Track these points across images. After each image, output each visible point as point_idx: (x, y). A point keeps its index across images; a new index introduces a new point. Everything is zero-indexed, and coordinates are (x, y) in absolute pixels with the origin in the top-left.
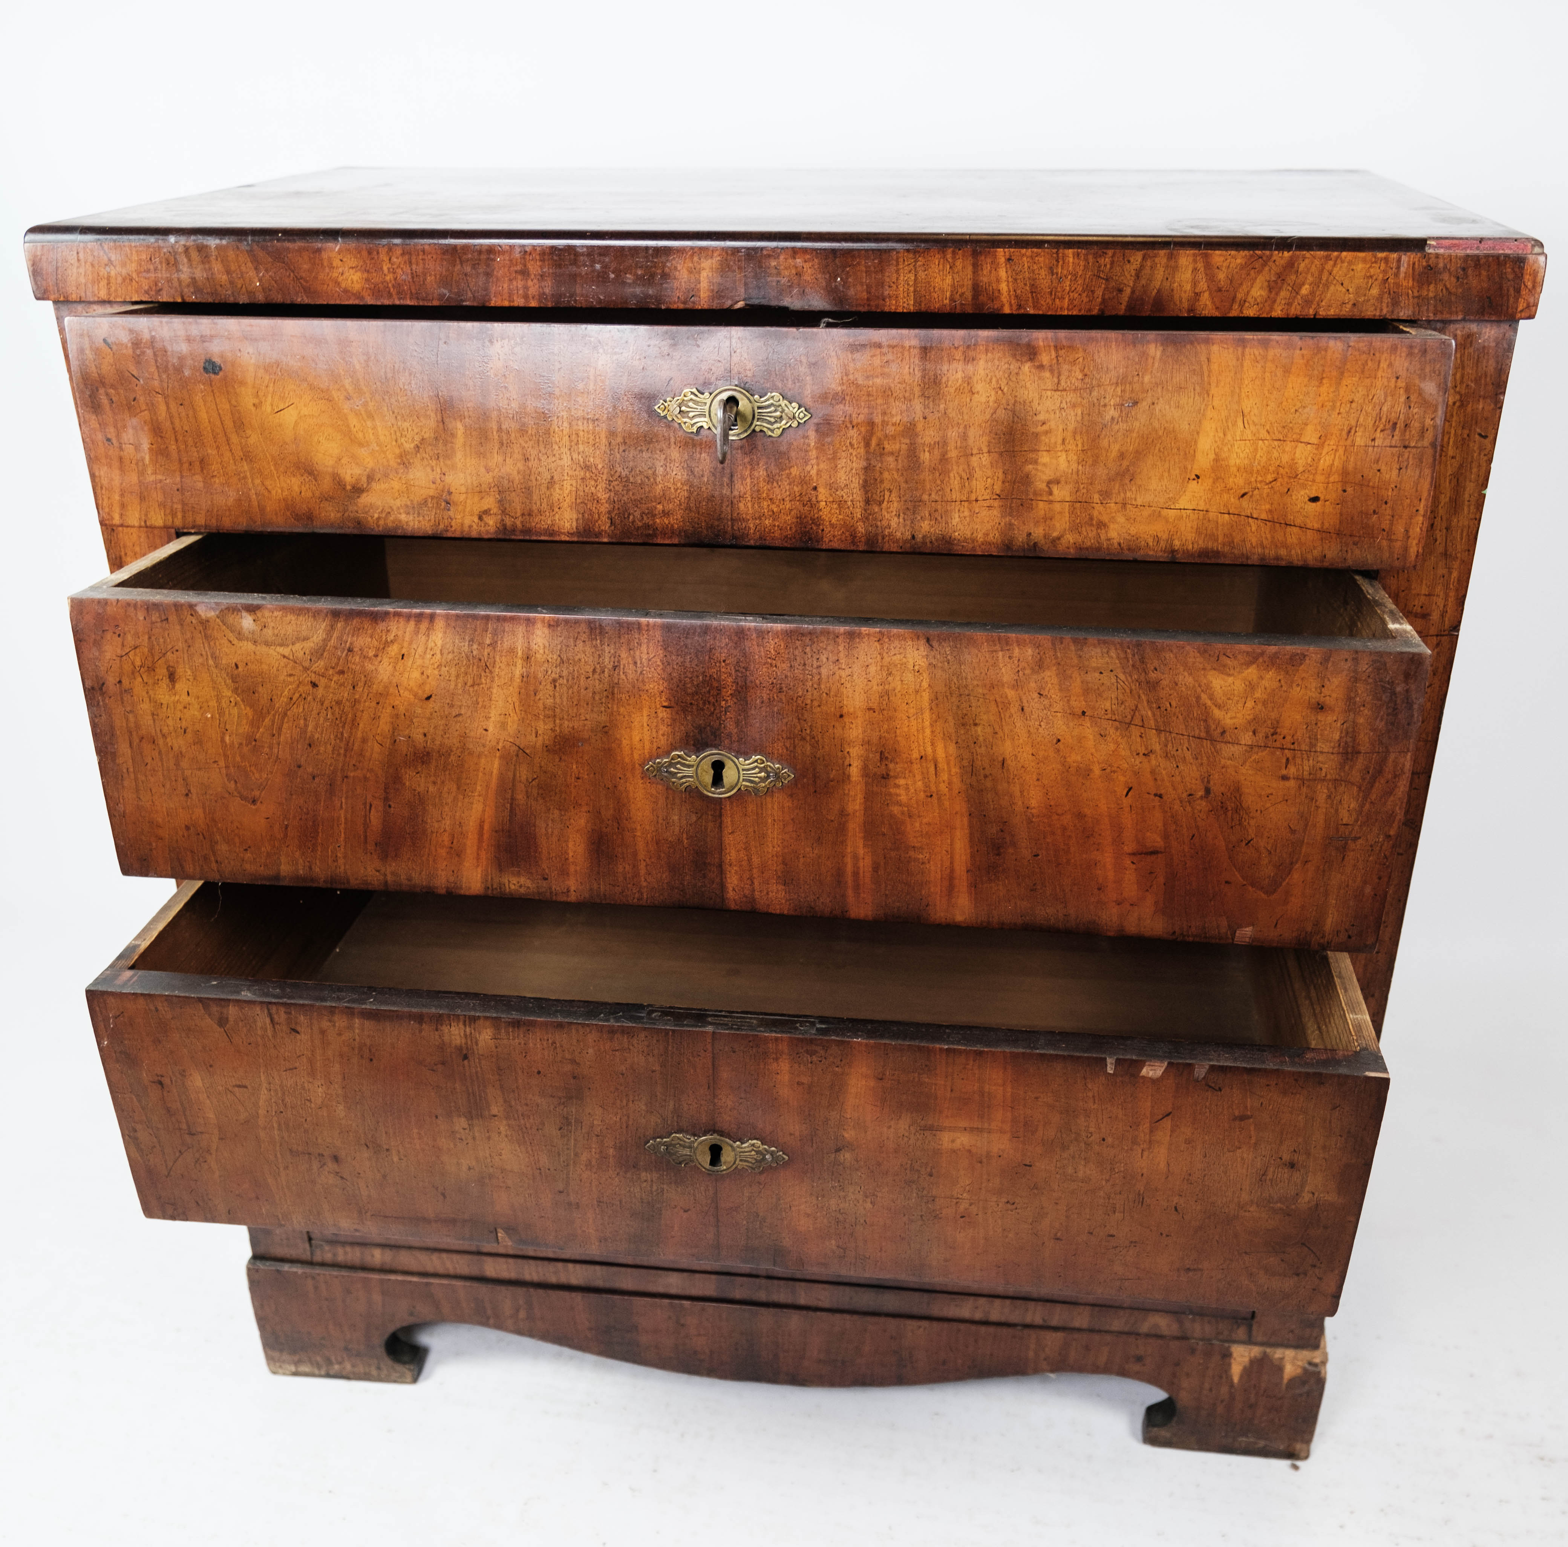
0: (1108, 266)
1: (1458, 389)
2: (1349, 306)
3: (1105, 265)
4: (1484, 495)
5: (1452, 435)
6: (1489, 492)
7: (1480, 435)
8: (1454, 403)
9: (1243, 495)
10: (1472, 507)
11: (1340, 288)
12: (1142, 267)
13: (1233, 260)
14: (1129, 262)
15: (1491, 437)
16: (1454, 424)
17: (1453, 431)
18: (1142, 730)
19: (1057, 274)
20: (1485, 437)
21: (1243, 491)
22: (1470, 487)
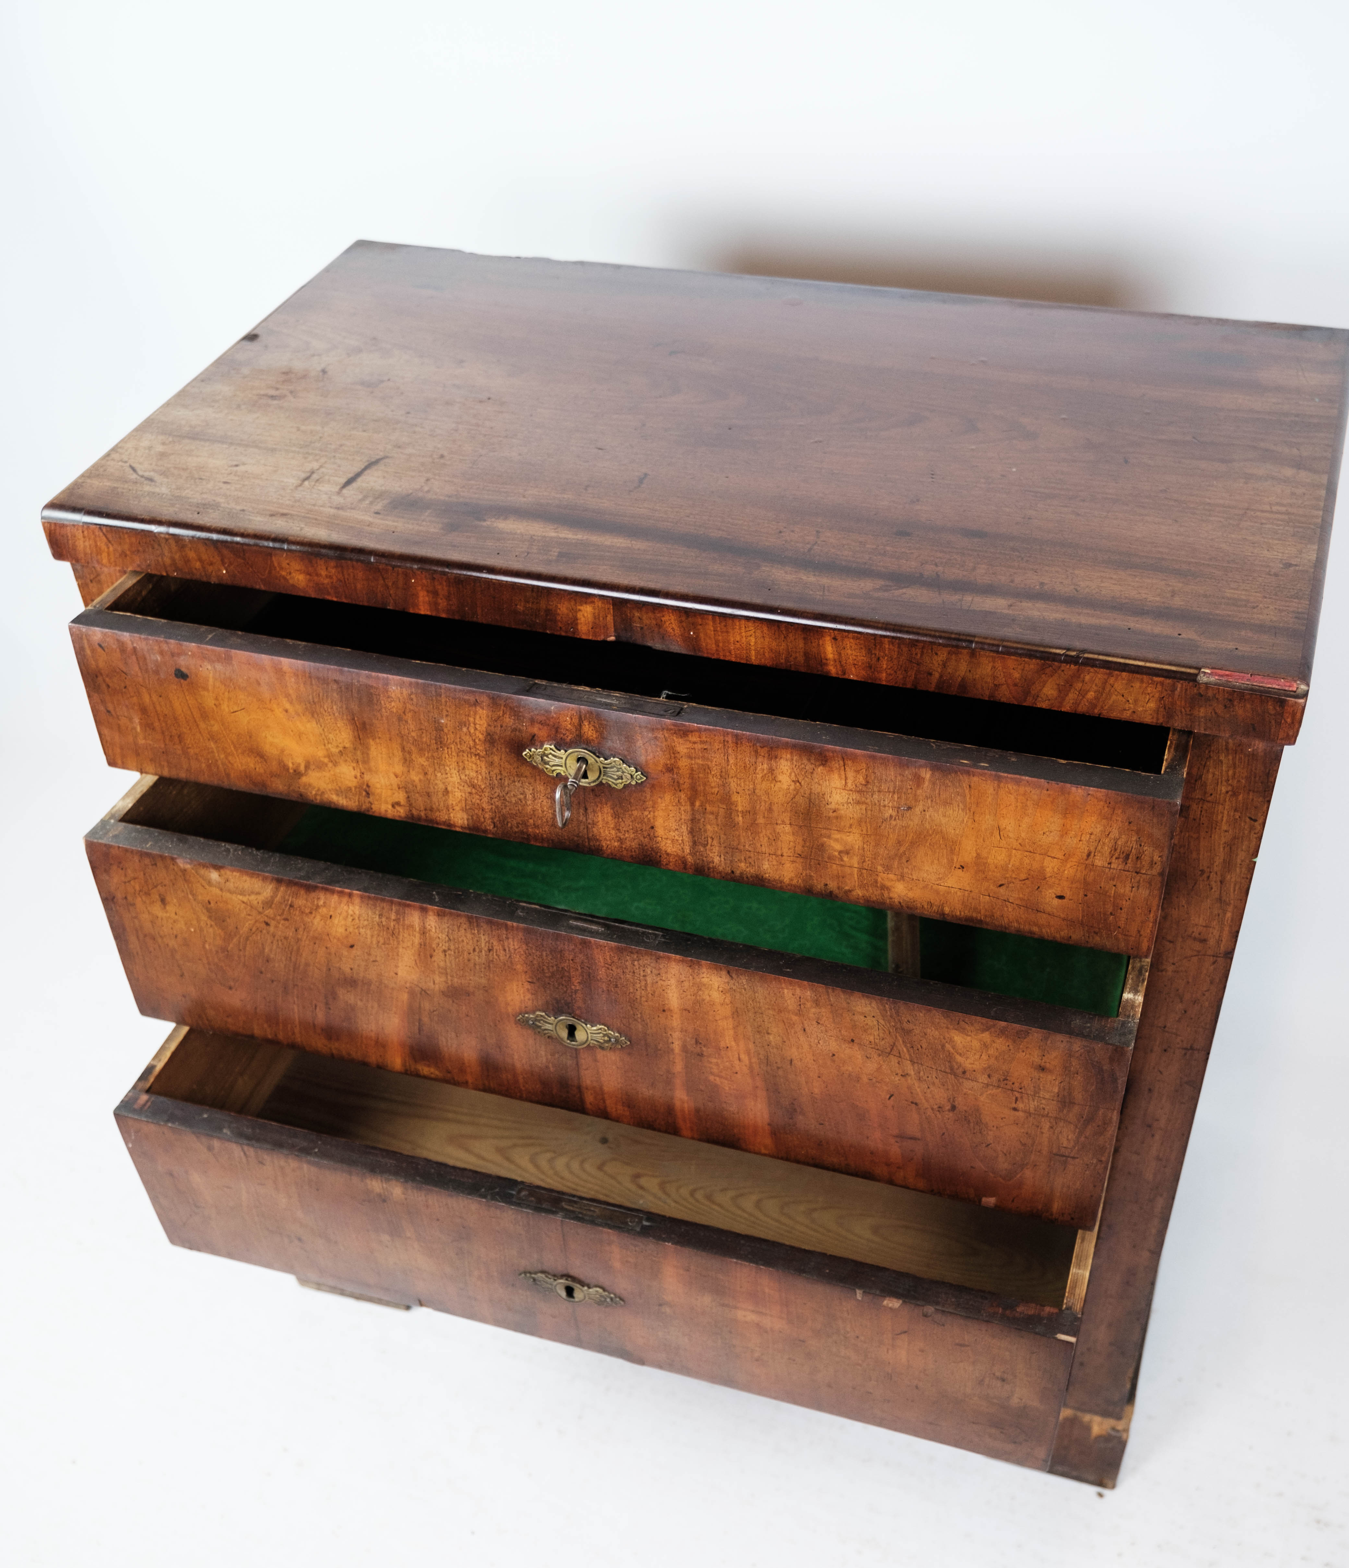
0: (919, 655)
1: (1230, 782)
2: (1129, 712)
3: (916, 654)
4: (1255, 863)
5: (1225, 815)
6: (1259, 860)
7: (1251, 818)
8: (1227, 792)
9: (1001, 885)
10: (1243, 870)
11: (1121, 698)
12: (948, 659)
13: (1027, 666)
14: (936, 654)
15: (1261, 821)
16: (1226, 807)
17: (1226, 812)
18: (900, 1059)
19: (875, 654)
20: (1255, 821)
21: (1001, 883)
22: (1241, 855)
